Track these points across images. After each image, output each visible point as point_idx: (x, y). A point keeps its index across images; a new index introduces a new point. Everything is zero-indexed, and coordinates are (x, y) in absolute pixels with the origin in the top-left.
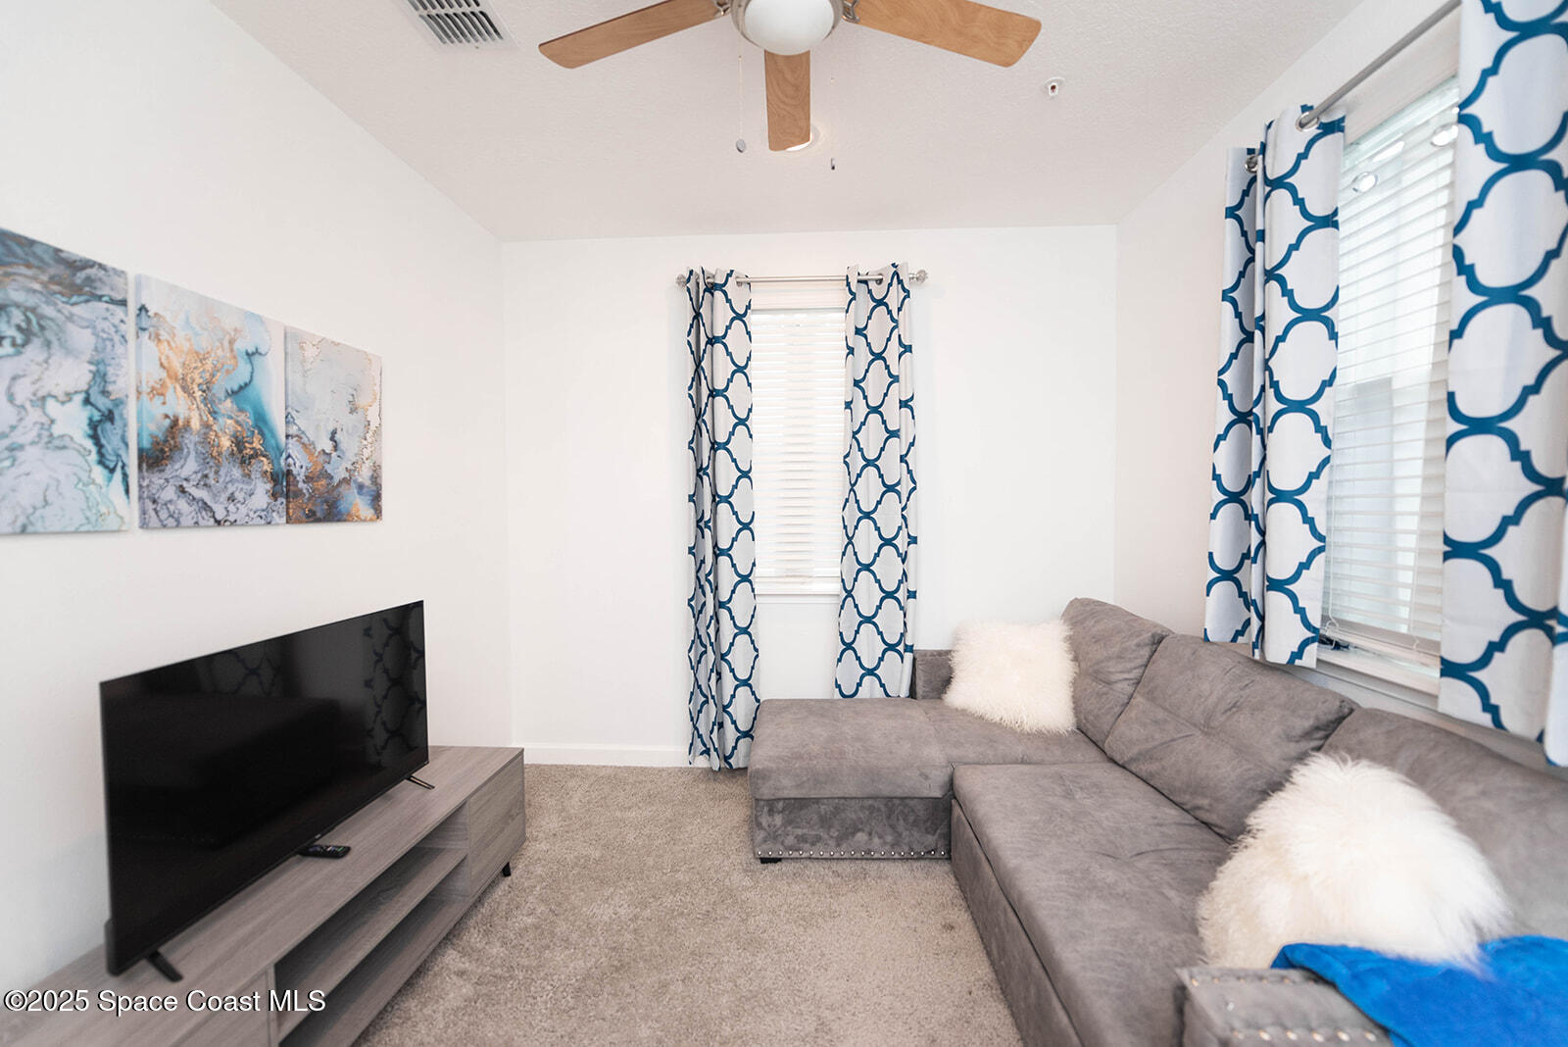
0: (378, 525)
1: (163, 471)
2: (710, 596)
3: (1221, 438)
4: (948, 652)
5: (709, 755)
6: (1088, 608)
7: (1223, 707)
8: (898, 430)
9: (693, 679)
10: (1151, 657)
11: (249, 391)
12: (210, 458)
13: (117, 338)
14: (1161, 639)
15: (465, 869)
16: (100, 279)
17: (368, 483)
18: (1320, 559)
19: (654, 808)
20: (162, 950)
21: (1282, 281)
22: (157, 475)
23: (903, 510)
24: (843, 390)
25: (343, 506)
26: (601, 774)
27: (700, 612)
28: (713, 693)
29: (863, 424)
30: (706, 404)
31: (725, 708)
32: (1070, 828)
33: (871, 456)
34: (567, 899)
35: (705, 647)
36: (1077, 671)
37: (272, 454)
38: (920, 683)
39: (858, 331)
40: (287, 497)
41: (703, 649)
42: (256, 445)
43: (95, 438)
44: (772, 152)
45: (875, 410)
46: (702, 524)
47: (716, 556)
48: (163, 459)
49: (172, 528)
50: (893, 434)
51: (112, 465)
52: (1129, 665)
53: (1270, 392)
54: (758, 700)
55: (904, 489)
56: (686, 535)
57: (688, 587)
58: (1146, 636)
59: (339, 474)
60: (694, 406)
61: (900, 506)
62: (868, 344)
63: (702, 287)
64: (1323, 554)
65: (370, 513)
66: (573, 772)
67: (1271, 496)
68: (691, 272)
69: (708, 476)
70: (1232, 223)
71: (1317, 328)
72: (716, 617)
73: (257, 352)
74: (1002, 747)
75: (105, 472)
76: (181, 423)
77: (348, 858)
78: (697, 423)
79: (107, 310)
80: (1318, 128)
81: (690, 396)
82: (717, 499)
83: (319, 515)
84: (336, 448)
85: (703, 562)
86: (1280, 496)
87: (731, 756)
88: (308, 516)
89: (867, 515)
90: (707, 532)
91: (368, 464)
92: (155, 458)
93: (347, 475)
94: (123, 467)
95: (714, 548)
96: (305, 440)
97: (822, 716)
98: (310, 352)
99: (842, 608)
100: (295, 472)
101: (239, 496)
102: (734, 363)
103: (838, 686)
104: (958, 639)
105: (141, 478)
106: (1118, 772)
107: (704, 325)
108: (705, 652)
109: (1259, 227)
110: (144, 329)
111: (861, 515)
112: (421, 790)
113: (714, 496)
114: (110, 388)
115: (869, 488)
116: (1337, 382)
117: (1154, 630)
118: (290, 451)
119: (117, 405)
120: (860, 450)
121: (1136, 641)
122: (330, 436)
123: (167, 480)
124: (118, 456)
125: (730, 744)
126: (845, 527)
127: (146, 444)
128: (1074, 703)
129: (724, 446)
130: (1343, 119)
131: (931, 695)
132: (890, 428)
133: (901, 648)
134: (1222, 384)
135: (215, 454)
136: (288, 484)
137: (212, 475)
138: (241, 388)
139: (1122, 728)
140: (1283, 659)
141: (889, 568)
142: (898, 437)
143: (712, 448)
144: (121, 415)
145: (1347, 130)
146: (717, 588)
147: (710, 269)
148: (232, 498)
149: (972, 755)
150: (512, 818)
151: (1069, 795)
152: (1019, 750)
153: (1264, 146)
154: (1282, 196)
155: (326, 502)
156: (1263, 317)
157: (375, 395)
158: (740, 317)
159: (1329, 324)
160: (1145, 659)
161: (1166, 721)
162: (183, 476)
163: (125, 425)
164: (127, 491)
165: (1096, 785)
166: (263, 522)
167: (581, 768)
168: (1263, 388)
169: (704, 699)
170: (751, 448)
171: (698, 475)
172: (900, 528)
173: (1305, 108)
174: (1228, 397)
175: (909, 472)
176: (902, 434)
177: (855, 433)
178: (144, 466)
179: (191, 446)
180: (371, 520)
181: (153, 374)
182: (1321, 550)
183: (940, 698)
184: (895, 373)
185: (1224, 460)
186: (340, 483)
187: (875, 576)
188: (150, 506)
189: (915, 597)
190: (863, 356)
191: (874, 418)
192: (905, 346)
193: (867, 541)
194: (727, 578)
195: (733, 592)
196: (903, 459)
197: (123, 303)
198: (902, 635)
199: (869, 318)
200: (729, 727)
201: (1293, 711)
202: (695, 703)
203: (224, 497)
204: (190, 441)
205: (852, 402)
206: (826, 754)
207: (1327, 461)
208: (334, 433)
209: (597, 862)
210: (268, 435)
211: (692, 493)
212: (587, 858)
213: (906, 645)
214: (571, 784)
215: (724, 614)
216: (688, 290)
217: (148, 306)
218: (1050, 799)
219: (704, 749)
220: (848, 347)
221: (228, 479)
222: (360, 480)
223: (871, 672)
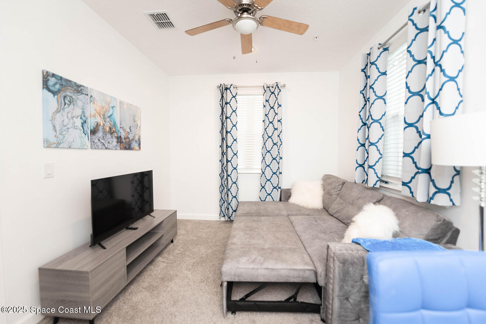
0: (140, 151)
1: (95, 135)
2: (225, 173)
3: (359, 129)
4: (290, 189)
5: (225, 217)
6: (328, 177)
7: (356, 199)
8: (277, 128)
9: (221, 196)
10: (342, 188)
11: (112, 116)
12: (105, 133)
13: (87, 103)
14: (345, 183)
15: (163, 238)
16: (83, 90)
17: (137, 140)
18: (381, 160)
19: (210, 229)
20: (101, 243)
21: (373, 89)
22: (94, 136)
23: (278, 150)
24: (262, 117)
25: (132, 146)
26: (195, 222)
27: (223, 178)
28: (226, 199)
29: (268, 126)
30: (225, 121)
31: (229, 204)
32: (315, 227)
33: (270, 135)
34: (188, 248)
35: (224, 187)
36: (324, 193)
37: (117, 132)
38: (282, 197)
39: (267, 101)
40: (120, 143)
41: (223, 188)
42: (114, 130)
43: (82, 126)
44: (242, 55)
45: (271, 123)
46: (223, 154)
47: (227, 162)
48: (95, 132)
49: (97, 149)
50: (276, 129)
51: (85, 133)
52: (336, 190)
53: (370, 117)
54: (238, 202)
55: (279, 144)
56: (219, 156)
57: (219, 171)
58: (341, 182)
59: (131, 138)
60: (221, 121)
61: (277, 149)
62: (269, 104)
63: (224, 89)
64: (382, 159)
65: (138, 148)
66: (188, 221)
67: (370, 144)
68: (221, 85)
69: (225, 140)
70: (363, 73)
71: (381, 101)
72: (227, 178)
73: (114, 107)
74: (302, 212)
75: (84, 135)
76: (99, 124)
77: (137, 230)
78: (222, 126)
79: (85, 96)
80: (383, 49)
81: (220, 119)
82: (228, 147)
83: (127, 148)
84: (131, 131)
85: (223, 164)
86: (372, 144)
87: (231, 217)
88: (125, 148)
89: (269, 152)
90: (225, 156)
91: (138, 135)
92: (94, 132)
93: (133, 138)
94: (88, 134)
95: (227, 160)
96: (124, 129)
97: (255, 204)
98: (125, 107)
99: (261, 176)
100: (122, 137)
101: (110, 142)
102: (232, 109)
103: (260, 198)
104: (293, 185)
105: (91, 136)
106: (330, 217)
107: (224, 99)
108: (224, 189)
109: (368, 75)
110: (91, 101)
111: (267, 151)
112: (152, 218)
113: (227, 146)
114: (85, 115)
115: (269, 144)
116: (385, 115)
117: (343, 181)
118: (121, 132)
119: (86, 119)
120: (267, 133)
121: (338, 184)
122: (129, 128)
123: (96, 137)
124: (87, 131)
125: (231, 213)
126: (262, 155)
127: (92, 128)
128: (323, 201)
129: (230, 132)
130: (388, 47)
131: (285, 200)
132: (275, 128)
133: (277, 188)
134: (360, 115)
135: (105, 131)
136: (120, 140)
137: (105, 137)
138: (111, 115)
139: (333, 206)
140: (372, 186)
141: (274, 166)
142: (277, 130)
143: (226, 133)
144: (87, 121)
145: (389, 50)
146: (227, 171)
147: (226, 84)
148: (109, 143)
149: (294, 214)
150: (174, 227)
151: (316, 221)
152: (307, 213)
153: (370, 53)
154: (374, 66)
155: (128, 145)
156: (369, 98)
157: (139, 118)
158: (234, 97)
159: (384, 100)
160: (340, 189)
161: (343, 203)
162: (99, 136)
163: (88, 124)
164: (88, 140)
165: (323, 219)
166: (115, 149)
167: (190, 220)
168: (369, 116)
169: (223, 202)
170: (237, 133)
171: (222, 140)
172: (277, 155)
173: (380, 44)
174: (361, 119)
175: (280, 139)
176: (278, 129)
177: (265, 129)
178: (92, 134)
179: (101, 129)
180: (138, 150)
181: (93, 112)
182: (381, 158)
183: (288, 201)
184: (276, 112)
185: (360, 135)
186: (131, 140)
187: (271, 168)
188: (93, 143)
189: (281, 174)
190: (268, 108)
191: (271, 125)
192: (279, 105)
193: (268, 158)
194: (230, 168)
195: (232, 172)
196: (278, 136)
197: (87, 95)
198: (278, 184)
199: (270, 97)
200: (230, 209)
201: (372, 198)
202: (221, 202)
203: (107, 142)
204: (101, 128)
205: (264, 120)
206: (256, 213)
207: (383, 135)
208: (130, 127)
209: (195, 240)
210: (116, 127)
211: (221, 145)
212: (193, 240)
213: (279, 187)
214: (188, 223)
215: (229, 178)
216: (220, 89)
217: (92, 96)
218: (311, 222)
219: (223, 215)
220: (264, 105)
221: (108, 138)
222: (136, 139)
223: (269, 194)
